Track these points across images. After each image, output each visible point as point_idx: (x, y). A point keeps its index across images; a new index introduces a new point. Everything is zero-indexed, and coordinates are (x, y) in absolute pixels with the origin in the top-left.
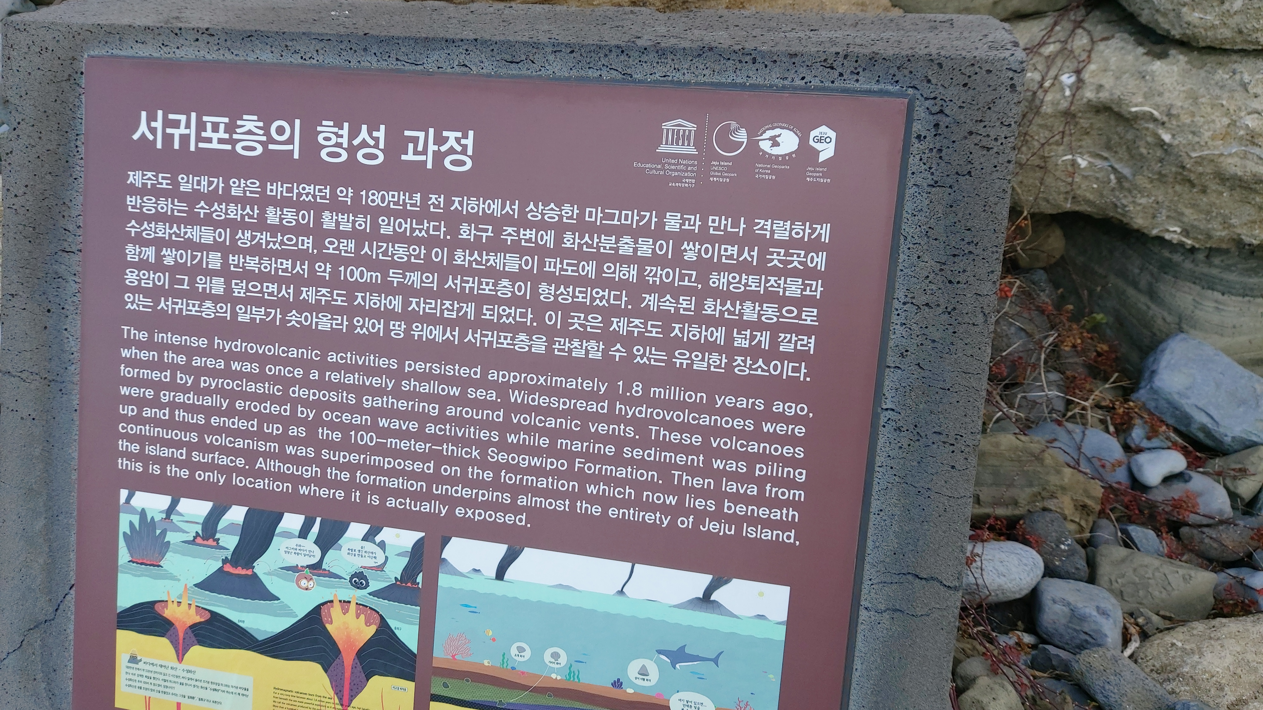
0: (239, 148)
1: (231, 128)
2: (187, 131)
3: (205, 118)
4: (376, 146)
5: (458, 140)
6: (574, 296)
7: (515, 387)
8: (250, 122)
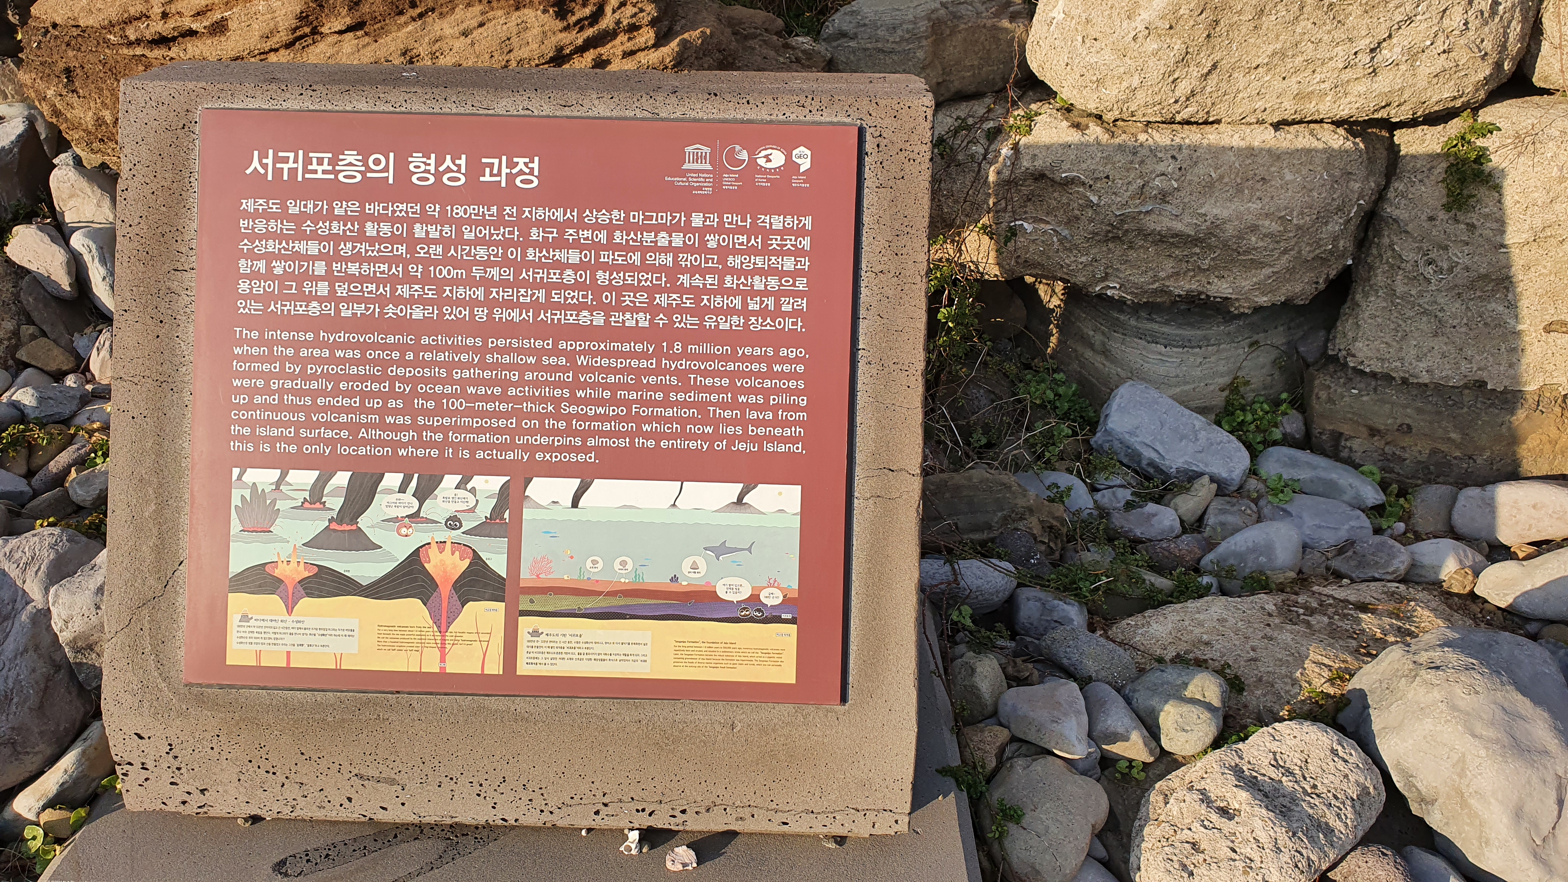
0: (341, 177)
1: (333, 162)
2: (295, 165)
3: (311, 155)
4: (459, 171)
5: (526, 164)
6: (624, 280)
7: (580, 353)
8: (351, 156)
